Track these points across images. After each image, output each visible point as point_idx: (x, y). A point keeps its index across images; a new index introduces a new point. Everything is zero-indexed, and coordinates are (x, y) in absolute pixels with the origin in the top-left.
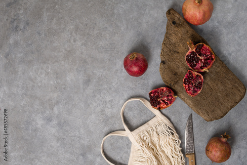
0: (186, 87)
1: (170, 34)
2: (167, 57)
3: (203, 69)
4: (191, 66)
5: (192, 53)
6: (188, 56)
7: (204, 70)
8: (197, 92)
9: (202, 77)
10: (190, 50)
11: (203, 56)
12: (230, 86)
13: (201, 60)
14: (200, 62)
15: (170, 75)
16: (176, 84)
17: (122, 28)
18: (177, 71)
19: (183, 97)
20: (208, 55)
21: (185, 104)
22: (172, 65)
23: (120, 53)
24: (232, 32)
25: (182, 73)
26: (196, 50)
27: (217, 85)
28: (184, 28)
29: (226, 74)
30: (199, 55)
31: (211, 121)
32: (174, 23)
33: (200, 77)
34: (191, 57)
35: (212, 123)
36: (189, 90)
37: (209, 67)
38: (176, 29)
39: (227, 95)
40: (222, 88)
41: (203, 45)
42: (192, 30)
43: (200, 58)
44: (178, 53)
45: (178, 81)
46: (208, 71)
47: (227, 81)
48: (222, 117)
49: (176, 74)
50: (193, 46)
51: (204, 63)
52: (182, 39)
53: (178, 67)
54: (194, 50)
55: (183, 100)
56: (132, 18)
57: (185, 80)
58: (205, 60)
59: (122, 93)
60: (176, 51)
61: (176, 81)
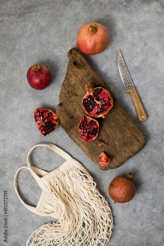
0: (81, 132)
1: (70, 75)
2: (64, 99)
3: (99, 114)
4: (87, 110)
5: (90, 96)
6: (85, 100)
7: (100, 116)
8: (91, 138)
9: (97, 123)
10: (88, 94)
11: (101, 101)
12: (129, 135)
13: (98, 105)
14: (96, 107)
15: (66, 118)
16: (71, 128)
17: (22, 65)
18: (73, 114)
19: (78, 142)
20: (106, 100)
21: (80, 150)
22: (70, 107)
23: (17, 91)
24: (137, 78)
25: (79, 117)
26: (93, 94)
27: (115, 132)
28: (85, 69)
29: (126, 122)
30: (96, 99)
31: (106, 170)
32: (75, 63)
33: (95, 123)
34: (87, 101)
35: (108, 172)
36: (84, 135)
37: (106, 113)
38: (77, 70)
39: (125, 145)
40: (120, 136)
41: (102, 90)
42: (93, 72)
43: (97, 102)
44: (77, 95)
45: (73, 125)
46: (104, 117)
47: (126, 129)
48: (118, 167)
49: (72, 117)
50: (91, 89)
51: (101, 109)
52: (82, 82)
53: (75, 110)
54: (92, 94)
55: (79, 145)
56: (34, 55)
57: (80, 124)
58: (102, 105)
59: (16, 133)
60: (74, 94)
61: (72, 125)
